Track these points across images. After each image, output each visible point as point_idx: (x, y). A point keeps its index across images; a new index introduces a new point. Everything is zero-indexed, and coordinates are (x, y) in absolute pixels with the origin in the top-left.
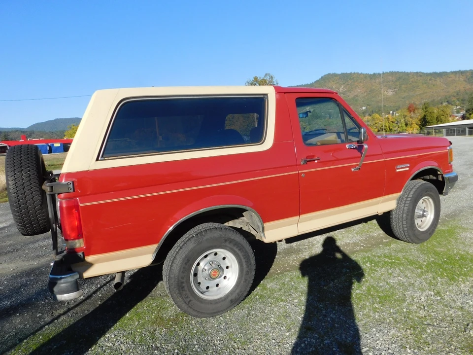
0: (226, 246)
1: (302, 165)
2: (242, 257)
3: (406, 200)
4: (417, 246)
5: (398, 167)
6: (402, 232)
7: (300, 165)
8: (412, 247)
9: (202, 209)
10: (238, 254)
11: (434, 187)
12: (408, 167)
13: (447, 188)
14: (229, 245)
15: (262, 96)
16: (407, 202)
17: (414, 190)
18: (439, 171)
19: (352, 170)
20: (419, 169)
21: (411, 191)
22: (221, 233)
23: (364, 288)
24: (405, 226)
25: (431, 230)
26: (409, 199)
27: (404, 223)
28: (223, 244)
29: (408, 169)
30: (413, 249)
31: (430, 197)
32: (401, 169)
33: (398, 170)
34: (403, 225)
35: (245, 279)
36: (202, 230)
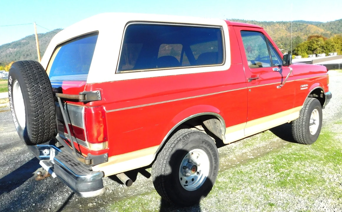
0: (202, 146)
1: (249, 82)
2: (212, 156)
3: (304, 112)
4: (310, 146)
5: (302, 86)
6: (301, 136)
7: (248, 82)
8: (307, 147)
9: (192, 116)
10: (209, 152)
11: (319, 102)
12: (307, 86)
13: (326, 102)
14: (204, 146)
15: (219, 27)
16: (305, 113)
17: (309, 104)
18: (322, 90)
19: (278, 87)
20: (313, 89)
21: (307, 105)
22: (199, 136)
23: (292, 176)
24: (304, 131)
25: (318, 134)
26: (306, 111)
27: (304, 128)
28: (201, 145)
29: (307, 88)
30: (308, 149)
31: (318, 110)
32: (304, 87)
33: (302, 89)
34: (302, 130)
35: (214, 173)
36: (187, 134)
